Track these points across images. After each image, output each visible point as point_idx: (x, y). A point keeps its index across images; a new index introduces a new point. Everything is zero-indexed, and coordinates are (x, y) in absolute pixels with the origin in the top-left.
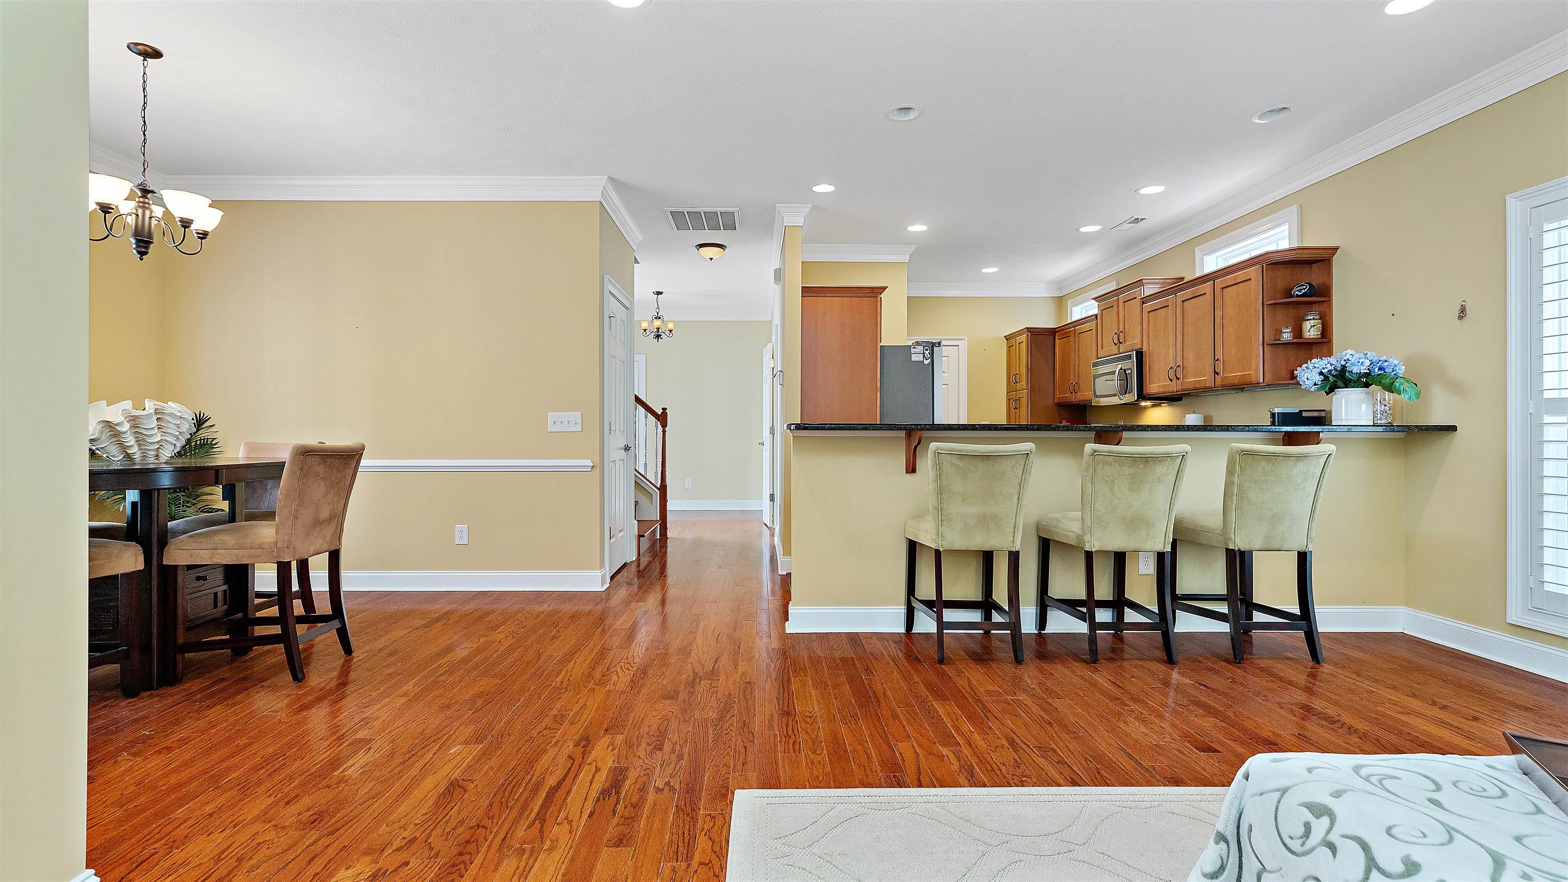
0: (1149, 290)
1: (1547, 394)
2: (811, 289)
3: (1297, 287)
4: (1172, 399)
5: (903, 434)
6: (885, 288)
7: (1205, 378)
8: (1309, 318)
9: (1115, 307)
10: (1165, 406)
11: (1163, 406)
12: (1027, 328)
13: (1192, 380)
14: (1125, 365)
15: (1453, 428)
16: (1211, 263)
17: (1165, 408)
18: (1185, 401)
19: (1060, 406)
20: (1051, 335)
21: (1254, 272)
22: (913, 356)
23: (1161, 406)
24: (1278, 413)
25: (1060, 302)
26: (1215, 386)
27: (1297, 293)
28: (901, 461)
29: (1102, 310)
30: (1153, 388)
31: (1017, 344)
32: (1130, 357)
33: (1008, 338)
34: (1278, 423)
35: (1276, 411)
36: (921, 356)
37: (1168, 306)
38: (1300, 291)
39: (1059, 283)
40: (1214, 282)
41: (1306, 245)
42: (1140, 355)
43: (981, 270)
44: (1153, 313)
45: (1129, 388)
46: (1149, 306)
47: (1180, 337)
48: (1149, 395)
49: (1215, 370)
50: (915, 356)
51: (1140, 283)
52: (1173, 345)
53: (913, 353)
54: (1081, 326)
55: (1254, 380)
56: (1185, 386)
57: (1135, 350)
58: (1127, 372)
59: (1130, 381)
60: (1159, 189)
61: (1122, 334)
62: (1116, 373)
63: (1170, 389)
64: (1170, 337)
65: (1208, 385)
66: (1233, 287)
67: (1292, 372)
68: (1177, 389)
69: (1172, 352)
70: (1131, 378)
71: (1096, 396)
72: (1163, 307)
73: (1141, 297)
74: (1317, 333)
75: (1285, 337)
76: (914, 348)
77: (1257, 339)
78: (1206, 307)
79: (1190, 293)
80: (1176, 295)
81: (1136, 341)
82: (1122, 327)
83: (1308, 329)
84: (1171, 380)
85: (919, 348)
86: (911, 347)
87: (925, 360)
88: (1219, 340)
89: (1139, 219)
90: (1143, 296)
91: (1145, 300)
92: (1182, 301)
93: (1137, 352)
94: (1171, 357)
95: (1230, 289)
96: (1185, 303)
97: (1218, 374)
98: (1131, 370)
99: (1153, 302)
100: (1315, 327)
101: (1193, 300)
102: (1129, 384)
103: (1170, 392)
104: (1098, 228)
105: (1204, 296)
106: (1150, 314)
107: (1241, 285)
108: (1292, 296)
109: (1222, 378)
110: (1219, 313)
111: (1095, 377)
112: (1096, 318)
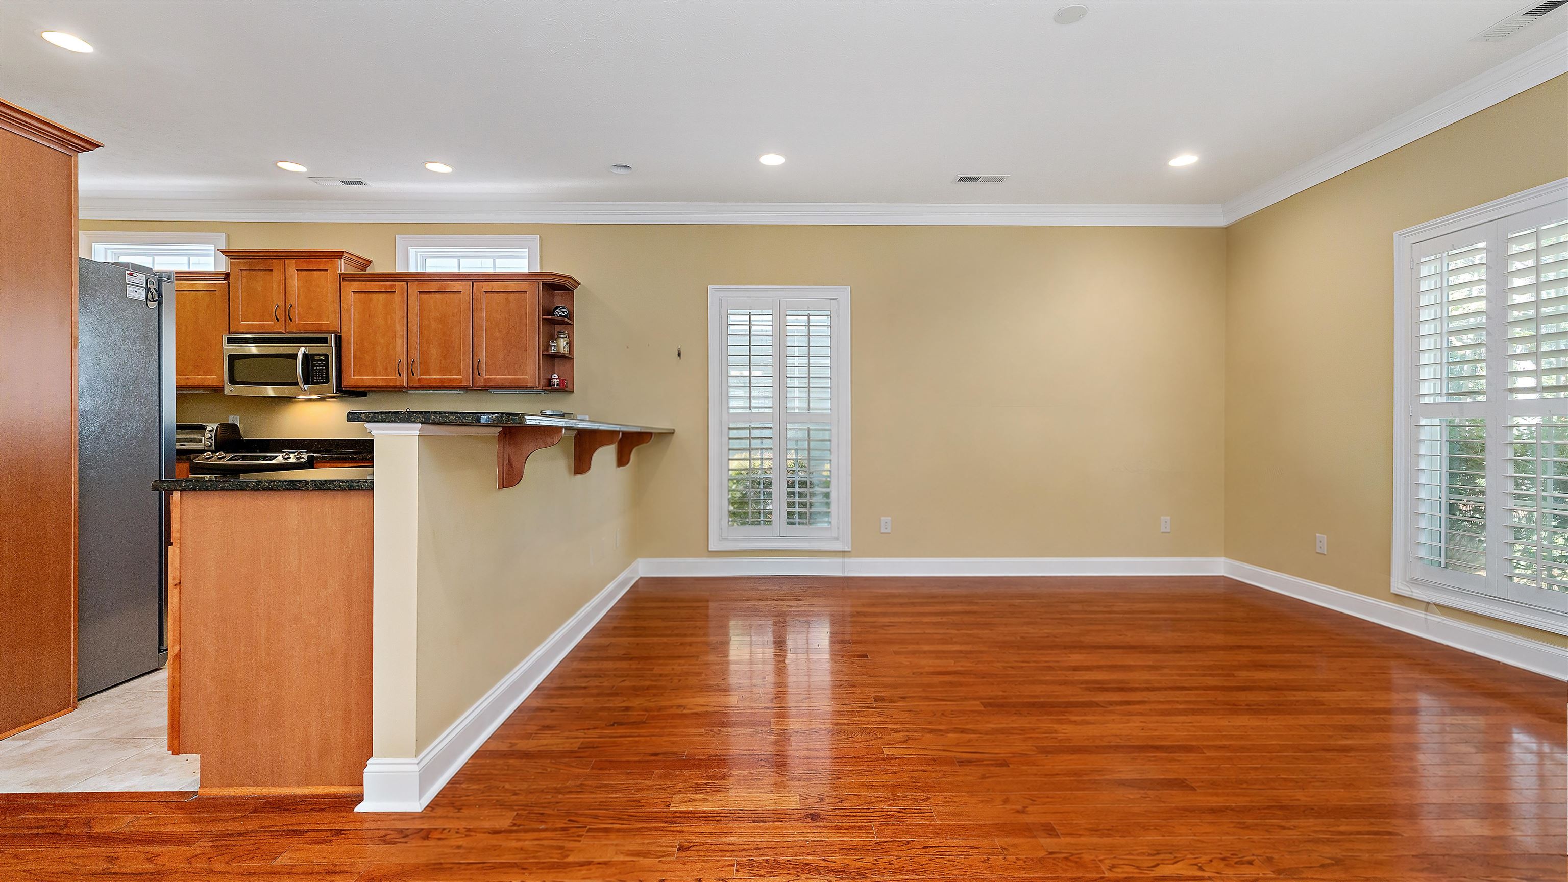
0: (343, 267)
3: (559, 309)
6: (91, 145)
7: (460, 377)
8: (562, 336)
9: (278, 272)
10: (336, 400)
11: (329, 401)
13: (435, 377)
14: (316, 349)
15: (671, 433)
21: (529, 287)
22: (130, 289)
23: (326, 401)
26: (473, 385)
27: (560, 313)
29: (237, 271)
32: (325, 341)
36: (143, 293)
37: (395, 292)
38: (563, 312)
41: (544, 271)
42: (339, 340)
44: (363, 295)
45: (322, 377)
46: (356, 285)
47: (416, 330)
48: (353, 388)
49: (476, 368)
50: (132, 290)
51: (338, 255)
52: (402, 336)
53: (129, 284)
54: (181, 282)
55: (530, 384)
56: (425, 383)
57: (333, 333)
58: (316, 358)
59: (324, 369)
60: (447, 169)
61: (294, 309)
62: (294, 357)
63: (398, 384)
64: (398, 327)
65: (464, 384)
66: (501, 294)
67: (550, 380)
68: (411, 384)
69: (400, 343)
70: (327, 366)
71: (232, 381)
72: (383, 292)
73: (339, 272)
74: (567, 349)
75: (554, 350)
76: (131, 274)
77: (534, 348)
78: (460, 305)
79: (434, 286)
80: (410, 283)
81: (329, 321)
82: (294, 299)
83: (561, 345)
84: (400, 375)
85: (140, 277)
86: (127, 272)
87: (150, 300)
88: (482, 341)
89: (360, 183)
90: (343, 272)
91: (345, 278)
92: (420, 292)
93: (336, 336)
94: (398, 349)
95: (496, 295)
96: (423, 295)
97: (479, 374)
98: (326, 356)
99: (364, 283)
100: (567, 344)
101: (438, 295)
102: (322, 372)
103: (397, 387)
104: (301, 169)
105: (457, 294)
106: (356, 295)
107: (512, 295)
108: (554, 315)
109: (485, 379)
110: (481, 315)
111: (234, 357)
112: (226, 278)
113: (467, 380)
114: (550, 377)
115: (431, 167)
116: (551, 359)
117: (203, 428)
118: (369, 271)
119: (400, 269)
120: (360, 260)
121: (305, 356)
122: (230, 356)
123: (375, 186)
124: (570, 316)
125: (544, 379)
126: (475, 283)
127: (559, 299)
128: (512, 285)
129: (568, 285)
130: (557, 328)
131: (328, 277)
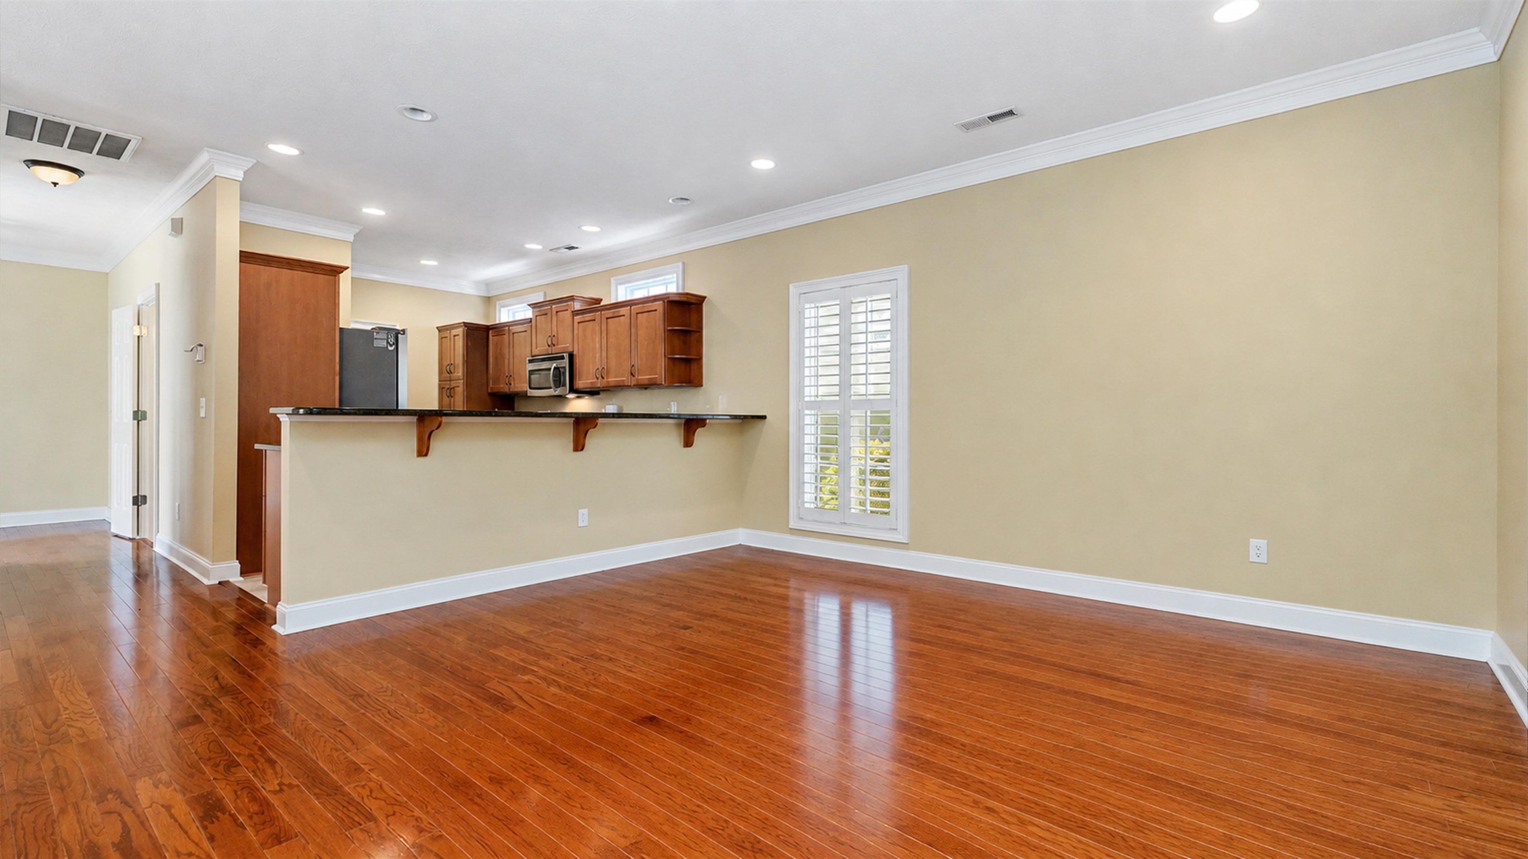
0: (577, 306)
1: (807, 399)
4: (592, 392)
5: (414, 419)
6: (341, 268)
7: (625, 379)
9: (549, 314)
12: (464, 323)
13: (613, 379)
14: (559, 364)
15: (764, 417)
16: (622, 294)
18: (602, 395)
20: (484, 331)
21: (659, 305)
22: (376, 341)
25: (488, 301)
26: (629, 384)
28: (412, 443)
29: (536, 316)
30: (580, 384)
31: (452, 337)
32: (562, 358)
33: (440, 329)
36: (386, 342)
37: (594, 321)
39: (488, 284)
40: (630, 308)
42: (571, 356)
44: (583, 324)
45: (562, 383)
46: (581, 318)
47: (605, 346)
48: (579, 389)
49: (632, 374)
51: (572, 298)
52: (599, 351)
53: (375, 339)
54: (516, 327)
55: (659, 381)
57: (568, 352)
58: (561, 370)
59: (563, 377)
60: (596, 229)
61: (554, 338)
62: (550, 370)
63: (597, 386)
64: (597, 345)
65: (625, 384)
66: (646, 313)
68: (603, 385)
70: (564, 375)
71: (530, 388)
72: (591, 321)
73: (573, 310)
76: (377, 333)
77: (661, 353)
78: (625, 325)
79: (613, 313)
80: (602, 313)
81: (567, 345)
82: (554, 332)
84: (597, 379)
85: (383, 334)
86: (375, 332)
87: (389, 346)
88: (635, 351)
89: (574, 247)
90: (575, 309)
91: (575, 313)
92: (607, 318)
93: (569, 354)
95: (643, 314)
96: (609, 320)
97: (633, 376)
98: (564, 368)
101: (615, 319)
102: (562, 380)
104: (539, 247)
105: (623, 317)
106: (580, 324)
107: (650, 313)
109: (636, 382)
110: (634, 331)
111: (531, 372)
112: (531, 322)
113: (627, 380)
115: (585, 229)
118: (602, 303)
119: (613, 301)
120: (593, 299)
121: (556, 368)
122: (529, 371)
126: (633, 307)
127: (693, 313)
128: (650, 306)
129: (697, 301)
131: (568, 314)
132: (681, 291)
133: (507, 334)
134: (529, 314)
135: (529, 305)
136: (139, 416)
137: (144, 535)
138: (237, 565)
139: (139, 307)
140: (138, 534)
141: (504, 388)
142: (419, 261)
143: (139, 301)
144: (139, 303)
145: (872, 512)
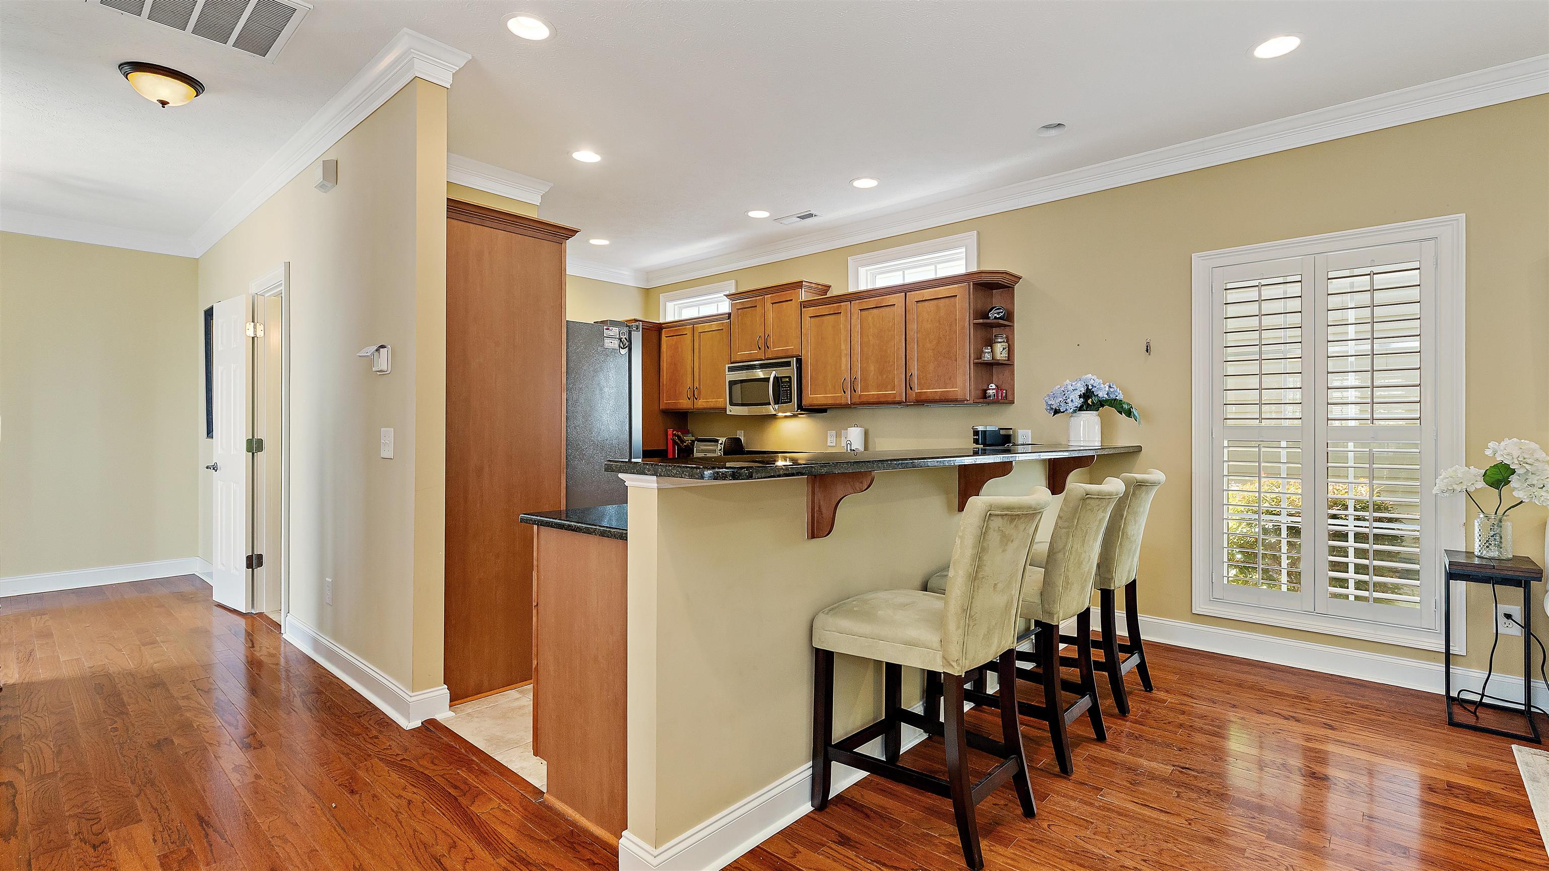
0: (804, 295)
1: (1229, 423)
2: (459, 206)
3: (995, 310)
6: (574, 232)
7: (893, 392)
8: (999, 340)
9: (760, 307)
10: (804, 417)
11: (801, 417)
13: (873, 393)
14: (783, 372)
15: (1139, 449)
17: (803, 419)
19: (666, 412)
20: (655, 330)
22: (607, 341)
23: (798, 417)
24: (981, 431)
25: (648, 295)
26: (906, 400)
27: (996, 315)
29: (739, 310)
30: (816, 398)
32: (788, 364)
34: (981, 442)
35: (980, 428)
36: (617, 342)
37: (841, 313)
38: (998, 313)
39: (648, 273)
40: (906, 294)
41: (983, 268)
42: (799, 361)
43: (589, 239)
44: (817, 319)
45: (787, 397)
46: (811, 311)
47: (857, 348)
48: (810, 406)
49: (908, 385)
50: (609, 341)
51: (799, 285)
52: (846, 355)
53: (606, 337)
54: (704, 324)
55: (960, 397)
56: (864, 399)
57: (794, 357)
58: (784, 380)
59: (789, 390)
60: (873, 183)
61: (770, 338)
62: (767, 380)
63: (843, 402)
64: (843, 347)
65: (897, 399)
66: (932, 302)
67: (985, 391)
68: (853, 401)
69: (845, 362)
70: (790, 387)
71: (732, 404)
72: (832, 314)
73: (801, 300)
74: (1005, 355)
75: (987, 357)
76: (607, 329)
77: (964, 357)
78: (894, 319)
79: (872, 302)
80: (852, 302)
81: (792, 347)
82: (769, 330)
83: (1000, 351)
84: (845, 392)
85: (615, 331)
86: (605, 327)
87: (621, 348)
88: (914, 354)
89: (811, 215)
90: (804, 299)
91: (805, 305)
92: (860, 310)
93: (797, 359)
94: (843, 368)
95: (926, 303)
96: (864, 313)
97: (911, 388)
98: (790, 378)
99: (817, 307)
100: (1004, 349)
101: (875, 311)
102: (787, 393)
103: (843, 404)
104: (765, 215)
105: (892, 308)
106: (813, 319)
107: (943, 300)
108: (989, 318)
109: (916, 393)
110: (913, 327)
111: (732, 383)
112: (729, 318)
113: (901, 395)
114: (985, 388)
115: (858, 184)
116: (987, 368)
117: (717, 441)
119: (852, 289)
120: (820, 287)
121: (775, 377)
122: (729, 382)
123: (826, 216)
124: (1009, 316)
125: (976, 389)
126: (908, 294)
127: (997, 298)
128: (943, 291)
129: (1005, 281)
130: (995, 331)
131: (793, 307)
132: (974, 269)
133: (689, 337)
134: (725, 307)
135: (726, 296)
136: (255, 446)
137: (263, 607)
138: (444, 692)
139: (253, 297)
140: (253, 607)
141: (684, 403)
142: (587, 241)
143: (254, 289)
144: (254, 292)
145: (1357, 598)
